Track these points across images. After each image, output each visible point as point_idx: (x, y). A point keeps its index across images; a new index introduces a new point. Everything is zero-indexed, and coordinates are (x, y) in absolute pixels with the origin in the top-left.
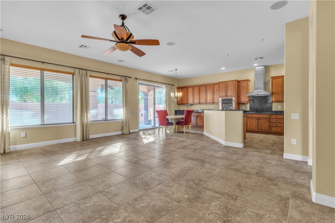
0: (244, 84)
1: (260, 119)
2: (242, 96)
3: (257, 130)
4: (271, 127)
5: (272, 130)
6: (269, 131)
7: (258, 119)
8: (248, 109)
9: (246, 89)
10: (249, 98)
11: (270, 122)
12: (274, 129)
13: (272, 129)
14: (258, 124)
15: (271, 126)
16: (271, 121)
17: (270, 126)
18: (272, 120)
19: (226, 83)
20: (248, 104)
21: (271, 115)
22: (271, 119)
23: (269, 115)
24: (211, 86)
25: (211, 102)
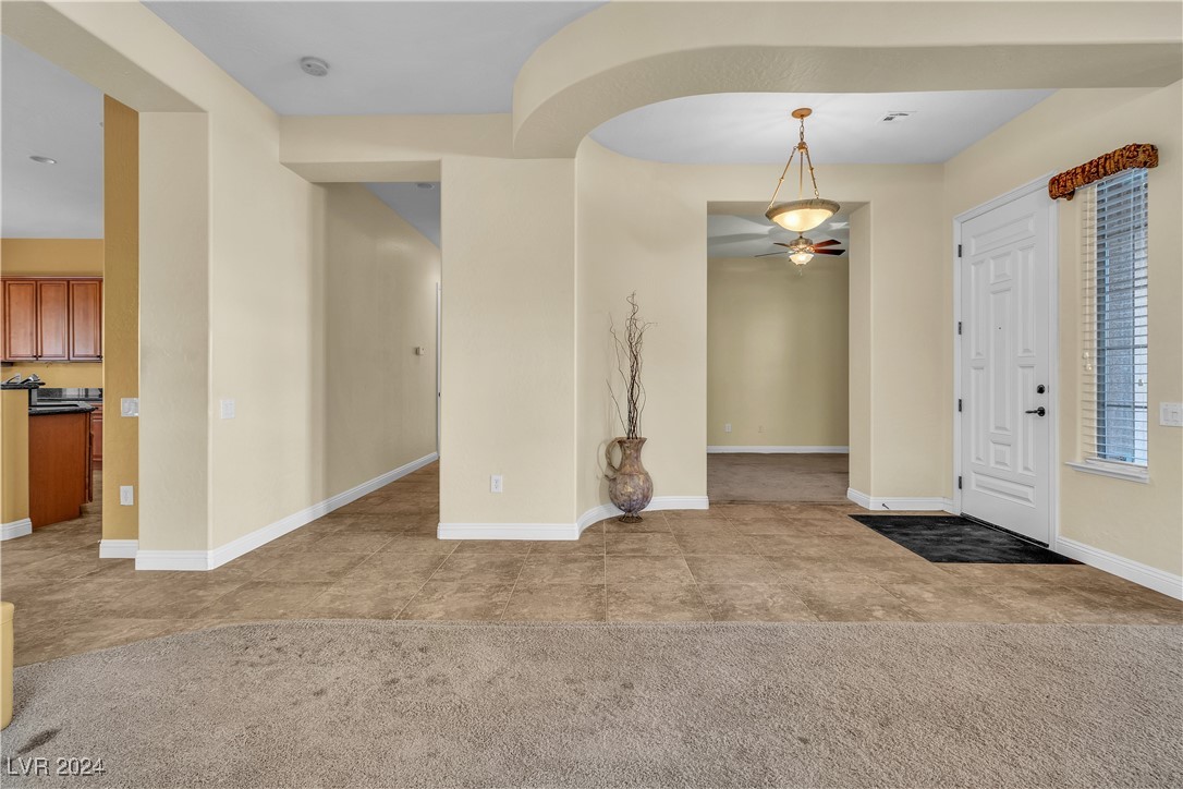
24: (90, 287)
25: (91, 353)
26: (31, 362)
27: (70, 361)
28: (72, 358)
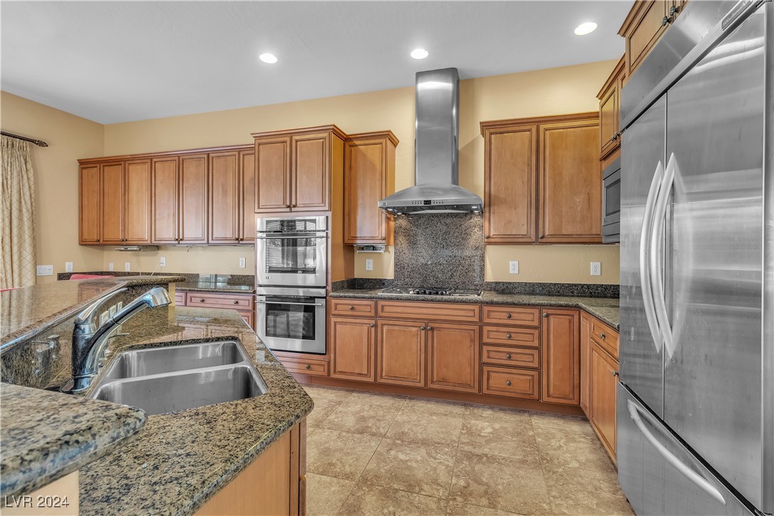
0: (371, 152)
1: (436, 325)
2: (360, 211)
3: (422, 384)
4: (486, 369)
5: (491, 382)
6: (475, 391)
7: (429, 327)
8: (389, 274)
9: (378, 175)
10: (392, 224)
11: (482, 344)
12: (498, 381)
13: (488, 379)
14: (427, 350)
15: (485, 364)
16: (485, 340)
17: (482, 364)
18: (492, 335)
19: (288, 139)
20: (387, 250)
21: (486, 309)
22: (486, 329)
23: (476, 308)
24: (229, 158)
25: (229, 235)
26: (174, 245)
27: (210, 243)
28: (210, 242)
